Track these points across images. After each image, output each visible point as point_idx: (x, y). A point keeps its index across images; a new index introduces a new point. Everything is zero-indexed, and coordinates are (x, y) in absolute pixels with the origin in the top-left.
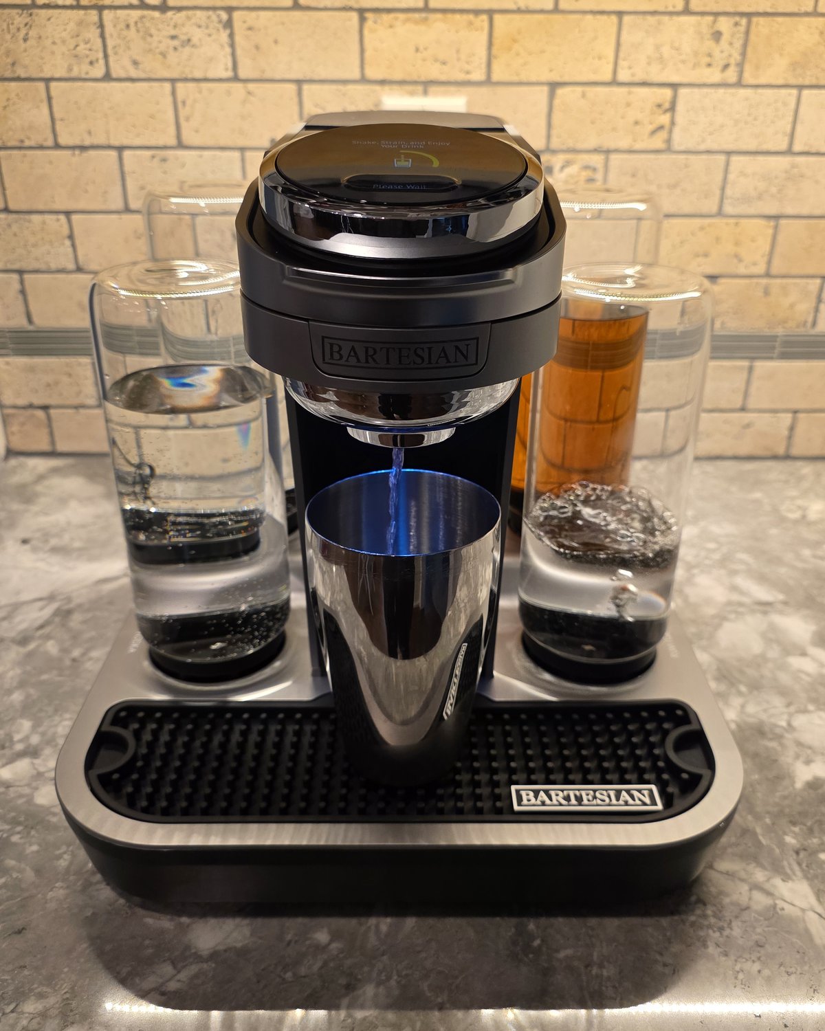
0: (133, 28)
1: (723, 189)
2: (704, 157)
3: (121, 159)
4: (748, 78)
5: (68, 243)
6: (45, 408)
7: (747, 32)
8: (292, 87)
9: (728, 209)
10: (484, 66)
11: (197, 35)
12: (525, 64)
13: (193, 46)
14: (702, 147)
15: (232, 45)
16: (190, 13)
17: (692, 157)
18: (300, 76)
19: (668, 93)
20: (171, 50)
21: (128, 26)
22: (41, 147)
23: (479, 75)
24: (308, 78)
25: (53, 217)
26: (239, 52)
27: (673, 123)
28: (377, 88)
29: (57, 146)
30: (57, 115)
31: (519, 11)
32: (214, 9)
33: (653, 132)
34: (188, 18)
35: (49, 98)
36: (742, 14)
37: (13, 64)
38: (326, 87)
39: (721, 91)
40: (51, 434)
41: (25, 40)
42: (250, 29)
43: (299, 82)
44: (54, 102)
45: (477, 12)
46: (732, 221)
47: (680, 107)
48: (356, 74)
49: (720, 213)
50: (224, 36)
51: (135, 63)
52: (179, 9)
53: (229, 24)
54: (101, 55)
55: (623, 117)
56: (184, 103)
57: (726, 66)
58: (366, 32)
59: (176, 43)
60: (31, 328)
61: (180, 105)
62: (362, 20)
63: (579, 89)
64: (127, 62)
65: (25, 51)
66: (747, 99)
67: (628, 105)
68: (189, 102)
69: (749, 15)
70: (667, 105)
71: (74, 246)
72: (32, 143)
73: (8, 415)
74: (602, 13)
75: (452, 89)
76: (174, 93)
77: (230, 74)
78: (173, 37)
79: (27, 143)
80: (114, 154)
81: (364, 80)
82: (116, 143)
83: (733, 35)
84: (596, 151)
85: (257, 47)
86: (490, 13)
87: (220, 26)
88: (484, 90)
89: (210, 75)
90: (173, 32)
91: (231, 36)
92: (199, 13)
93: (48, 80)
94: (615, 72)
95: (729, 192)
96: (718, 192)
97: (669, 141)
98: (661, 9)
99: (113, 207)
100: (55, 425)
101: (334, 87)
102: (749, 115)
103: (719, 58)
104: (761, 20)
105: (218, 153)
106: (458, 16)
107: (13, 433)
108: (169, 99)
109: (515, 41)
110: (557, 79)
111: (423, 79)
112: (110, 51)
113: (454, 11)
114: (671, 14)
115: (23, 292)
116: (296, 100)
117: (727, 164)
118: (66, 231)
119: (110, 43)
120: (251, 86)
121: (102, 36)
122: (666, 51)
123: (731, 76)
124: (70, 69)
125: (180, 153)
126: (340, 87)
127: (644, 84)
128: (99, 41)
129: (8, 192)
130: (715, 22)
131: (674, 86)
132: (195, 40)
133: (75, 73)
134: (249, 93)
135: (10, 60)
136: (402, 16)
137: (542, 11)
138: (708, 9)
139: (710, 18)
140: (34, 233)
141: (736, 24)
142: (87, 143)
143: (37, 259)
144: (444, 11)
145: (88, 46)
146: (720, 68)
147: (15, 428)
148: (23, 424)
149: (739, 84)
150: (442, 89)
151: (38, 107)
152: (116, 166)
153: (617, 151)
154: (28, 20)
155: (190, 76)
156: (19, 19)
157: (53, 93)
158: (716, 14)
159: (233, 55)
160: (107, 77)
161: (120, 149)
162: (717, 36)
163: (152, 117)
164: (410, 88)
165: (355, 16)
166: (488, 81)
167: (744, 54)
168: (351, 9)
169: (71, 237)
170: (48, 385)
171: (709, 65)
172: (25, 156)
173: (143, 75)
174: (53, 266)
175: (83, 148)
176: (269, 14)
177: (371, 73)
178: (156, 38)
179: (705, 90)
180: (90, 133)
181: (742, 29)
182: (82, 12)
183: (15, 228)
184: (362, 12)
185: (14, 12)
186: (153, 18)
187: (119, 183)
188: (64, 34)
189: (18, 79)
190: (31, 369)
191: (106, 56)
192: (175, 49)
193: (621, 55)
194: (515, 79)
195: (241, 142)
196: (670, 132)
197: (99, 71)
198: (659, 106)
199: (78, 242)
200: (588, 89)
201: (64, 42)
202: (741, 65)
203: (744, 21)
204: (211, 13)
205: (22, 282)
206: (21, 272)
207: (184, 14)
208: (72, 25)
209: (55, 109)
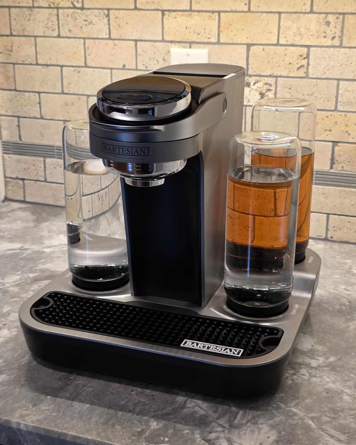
0: (70, 16)
1: (337, 97)
2: (325, 81)
3: (62, 70)
4: (345, 43)
5: (38, 105)
6: (23, 179)
7: (343, 22)
8: (133, 43)
9: (340, 108)
10: (216, 35)
11: (95, 20)
12: (235, 35)
13: (93, 24)
14: (324, 77)
15: (109, 25)
16: (93, 11)
17: (319, 81)
18: (137, 38)
19: (305, 49)
20: (84, 26)
21: (68, 16)
22: (31, 64)
23: (214, 40)
24: (139, 39)
25: (33, 94)
26: (111, 27)
27: (308, 64)
28: (169, 44)
29: (37, 64)
30: (38, 51)
31: (232, 11)
32: (102, 9)
33: (299, 68)
34: (92, 13)
35: (36, 44)
36: (340, 14)
37: (23, 30)
38: (147, 43)
39: (332, 49)
40: (24, 192)
41: (29, 20)
42: (116, 18)
43: (136, 41)
44: (38, 46)
45: (213, 12)
46: (343, 114)
47: (311, 57)
48: (160, 38)
49: (336, 110)
50: (106, 20)
51: (70, 31)
52: (88, 9)
53: (108, 16)
54: (57, 27)
55: (283, 61)
56: (88, 48)
57: (333, 38)
58: (164, 20)
59: (86, 23)
60: (20, 142)
61: (87, 49)
62: (163, 15)
63: (261, 47)
64: (67, 31)
65: (28, 25)
66: (346, 53)
67: (285, 55)
68: (90, 48)
69: (344, 14)
70: (305, 56)
71: (40, 107)
72: (28, 62)
73: (8, 181)
74: (271, 12)
75: (202, 45)
76: (84, 44)
77: (108, 36)
78: (85, 21)
79: (26, 62)
80: (59, 68)
81: (163, 41)
82: (61, 64)
83: (336, 23)
84: (270, 76)
85: (119, 26)
86: (219, 12)
87: (104, 16)
88: (216, 46)
89: (100, 37)
90: (85, 18)
91: (109, 20)
92: (96, 11)
93: (35, 37)
94: (278, 40)
95: (340, 99)
96: (334, 99)
97: (307, 73)
98: (300, 11)
99: (57, 92)
100: (26, 188)
101: (150, 43)
102: (348, 61)
103: (330, 34)
104: (350, 16)
105: (101, 70)
106: (204, 13)
107: (9, 190)
108: (83, 46)
109: (230, 25)
110: (251, 42)
111: (189, 40)
112: (60, 26)
113: (203, 11)
114: (304, 13)
115: (19, 126)
116: (134, 48)
117: (338, 85)
118: (38, 101)
119: (61, 22)
120: (116, 42)
121: (58, 20)
122: (303, 30)
123: (337, 42)
124: (45, 33)
125: (85, 69)
126: (153, 43)
127: (293, 45)
128: (57, 21)
129: (17, 82)
130: (326, 17)
131: (308, 47)
132: (94, 22)
133: (46, 34)
134: (115, 45)
135: (22, 28)
136: (180, 13)
137: (242, 12)
138: (322, 11)
139: (324, 15)
140: (25, 101)
141: (337, 18)
142: (49, 63)
143: (25, 112)
144: (198, 11)
145: (52, 23)
146: (331, 38)
147: (10, 188)
148: (13, 186)
149: (341, 46)
150: (198, 45)
151: (31, 48)
152: (60, 74)
153: (280, 76)
154: (30, 13)
155: (91, 37)
156: (27, 12)
157: (37, 42)
158: (327, 14)
159: (109, 28)
160: (59, 36)
161: (62, 66)
162: (328, 23)
163: (75, 53)
164: (183, 44)
165: (160, 13)
166: (218, 43)
167: (342, 32)
168: (158, 10)
169: (39, 103)
170: (25, 169)
171: (325, 37)
172: (24, 67)
173: (73, 36)
174: (32, 116)
175: (47, 65)
176: (124, 11)
177: (166, 38)
178: (78, 21)
179: (324, 49)
180: (50, 59)
181: (341, 20)
182: (51, 10)
183: (18, 98)
184: (163, 11)
185: (25, 9)
186: (78, 13)
187: (60, 81)
188: (44, 19)
189: (25, 36)
190: (19, 161)
191: (59, 28)
192: (86, 25)
193: (281, 32)
194: (231, 42)
195: (111, 66)
196: (307, 68)
197: (55, 34)
198: (301, 56)
199: (42, 106)
200: (265, 47)
201: (43, 21)
202: (341, 37)
203: (341, 16)
204: (101, 11)
205: (19, 122)
206: (18, 117)
207: (90, 11)
208: (47, 15)
209: (38, 49)
